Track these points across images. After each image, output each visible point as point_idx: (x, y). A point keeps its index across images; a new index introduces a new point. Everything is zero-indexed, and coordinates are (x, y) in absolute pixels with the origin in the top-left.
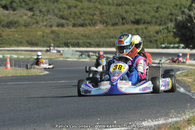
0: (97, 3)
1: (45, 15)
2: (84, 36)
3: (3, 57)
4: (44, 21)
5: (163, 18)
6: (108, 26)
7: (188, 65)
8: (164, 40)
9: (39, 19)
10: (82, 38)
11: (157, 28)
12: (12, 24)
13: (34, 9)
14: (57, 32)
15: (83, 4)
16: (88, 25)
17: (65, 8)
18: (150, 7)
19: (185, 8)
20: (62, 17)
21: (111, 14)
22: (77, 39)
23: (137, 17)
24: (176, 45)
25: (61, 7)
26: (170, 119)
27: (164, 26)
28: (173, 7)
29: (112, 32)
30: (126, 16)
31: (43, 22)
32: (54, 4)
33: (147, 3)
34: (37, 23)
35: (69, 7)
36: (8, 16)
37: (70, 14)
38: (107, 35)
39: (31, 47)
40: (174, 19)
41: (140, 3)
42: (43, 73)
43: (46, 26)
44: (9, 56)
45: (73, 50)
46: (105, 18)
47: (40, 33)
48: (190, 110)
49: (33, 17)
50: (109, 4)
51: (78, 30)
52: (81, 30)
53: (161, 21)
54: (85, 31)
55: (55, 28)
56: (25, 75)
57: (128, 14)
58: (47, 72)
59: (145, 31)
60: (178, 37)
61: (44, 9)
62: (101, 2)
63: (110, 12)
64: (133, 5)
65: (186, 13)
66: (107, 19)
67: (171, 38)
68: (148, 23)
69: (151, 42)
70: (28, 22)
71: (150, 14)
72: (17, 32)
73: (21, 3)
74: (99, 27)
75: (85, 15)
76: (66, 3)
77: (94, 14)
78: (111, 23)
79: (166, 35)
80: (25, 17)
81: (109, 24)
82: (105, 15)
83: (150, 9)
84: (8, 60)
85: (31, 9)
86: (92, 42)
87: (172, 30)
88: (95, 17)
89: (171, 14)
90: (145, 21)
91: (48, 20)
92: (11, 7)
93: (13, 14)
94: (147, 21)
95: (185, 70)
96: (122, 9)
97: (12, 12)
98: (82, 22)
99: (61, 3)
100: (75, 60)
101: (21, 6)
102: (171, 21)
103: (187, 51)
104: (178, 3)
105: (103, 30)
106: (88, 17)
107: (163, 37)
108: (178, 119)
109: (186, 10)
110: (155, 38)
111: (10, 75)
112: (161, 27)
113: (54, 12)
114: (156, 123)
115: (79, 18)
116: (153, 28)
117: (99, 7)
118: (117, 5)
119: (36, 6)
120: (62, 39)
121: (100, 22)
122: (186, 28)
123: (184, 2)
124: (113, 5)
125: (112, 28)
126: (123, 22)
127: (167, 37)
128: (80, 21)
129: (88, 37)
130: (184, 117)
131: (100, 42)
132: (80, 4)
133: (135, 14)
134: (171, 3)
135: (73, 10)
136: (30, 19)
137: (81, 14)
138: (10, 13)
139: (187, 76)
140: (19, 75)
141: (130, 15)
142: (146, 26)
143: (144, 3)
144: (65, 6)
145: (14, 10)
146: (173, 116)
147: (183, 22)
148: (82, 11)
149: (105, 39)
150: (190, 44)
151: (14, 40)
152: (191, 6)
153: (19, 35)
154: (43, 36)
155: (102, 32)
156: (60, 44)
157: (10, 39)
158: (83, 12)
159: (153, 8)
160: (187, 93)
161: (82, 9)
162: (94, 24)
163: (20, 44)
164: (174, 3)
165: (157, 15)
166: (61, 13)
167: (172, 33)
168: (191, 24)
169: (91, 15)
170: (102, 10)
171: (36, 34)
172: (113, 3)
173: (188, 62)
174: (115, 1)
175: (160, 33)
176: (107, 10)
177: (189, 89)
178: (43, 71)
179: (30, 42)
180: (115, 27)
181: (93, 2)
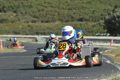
0: (56, 8)
1: (24, 15)
2: (48, 28)
5: (97, 18)
6: (63, 22)
7: (112, 47)
8: (97, 31)
9: (21, 17)
10: (47, 29)
11: (93, 23)
12: (4, 20)
13: (17, 12)
14: (31, 25)
15: (48, 9)
16: (50, 21)
17: (36, 11)
18: (89, 11)
19: (110, 11)
20: (35, 17)
21: (65, 15)
22: (44, 30)
23: (81, 17)
24: (105, 34)
25: (34, 11)
27: (98, 23)
28: (103, 10)
30: (74, 16)
31: (23, 19)
32: (29, 8)
33: (87, 8)
34: (19, 20)
35: (39, 11)
36: (1, 16)
37: (40, 15)
39: (16, 35)
40: (104, 18)
41: (83, 8)
42: (22, 51)
43: (25, 22)
44: (2, 40)
45: (41, 37)
46: (61, 17)
47: (21, 26)
49: (17, 17)
50: (63, 9)
51: (45, 25)
52: (47, 24)
53: (96, 19)
54: (49, 26)
55: (30, 24)
56: (11, 52)
58: (26, 51)
59: (86, 25)
60: (107, 29)
61: (24, 12)
62: (59, 7)
64: (78, 10)
65: (111, 15)
67: (102, 30)
68: (87, 20)
69: (89, 32)
70: (13, 20)
71: (89, 15)
72: (7, 25)
73: (9, 8)
74: (57, 23)
75: (49, 15)
76: (37, 8)
78: (65, 20)
79: (99, 28)
80: (12, 17)
81: (63, 21)
82: (61, 15)
83: (89, 12)
84: (1, 43)
85: (15, 12)
86: (53, 32)
87: (102, 25)
88: (55, 16)
89: (102, 15)
90: (85, 19)
91: (26, 19)
92: (3, 10)
93: (4, 15)
94: (87, 19)
95: (110, 49)
96: (72, 12)
97: (3, 13)
99: (34, 8)
100: (43, 43)
101: (9, 10)
102: (102, 19)
103: (112, 38)
104: (106, 8)
105: (60, 25)
106: (51, 16)
107: (97, 29)
109: (111, 13)
110: (92, 30)
111: (2, 52)
112: (96, 23)
113: (29, 13)
115: (45, 17)
116: (91, 24)
117: (57, 10)
118: (68, 9)
119: (18, 10)
120: (35, 30)
121: (58, 19)
122: (111, 23)
123: (110, 7)
124: (66, 9)
125: (65, 23)
126: (72, 20)
127: (99, 29)
128: (46, 19)
129: (51, 29)
130: (110, 78)
131: (58, 32)
132: (45, 8)
133: (80, 15)
134: (102, 8)
135: (42, 12)
136: (15, 18)
138: (2, 14)
139: (111, 53)
140: (8, 52)
141: (77, 15)
142: (86, 22)
144: (36, 10)
145: (5, 12)
146: (103, 78)
147: (110, 20)
150: (114, 34)
151: (5, 31)
152: (114, 10)
153: (8, 27)
154: (23, 29)
155: (59, 26)
156: (33, 33)
157: (3, 30)
158: (48, 14)
159: (91, 11)
160: (112, 63)
161: (47, 12)
162: (54, 21)
163: (9, 33)
164: (104, 8)
165: (93, 15)
166: (34, 14)
167: (102, 27)
168: (115, 21)
171: (19, 27)
172: (66, 8)
173: (112, 45)
174: (68, 7)
175: (95, 27)
176: (62, 13)
177: (113, 61)
178: (23, 50)
179: (15, 32)
180: (67, 23)
181: (54, 8)
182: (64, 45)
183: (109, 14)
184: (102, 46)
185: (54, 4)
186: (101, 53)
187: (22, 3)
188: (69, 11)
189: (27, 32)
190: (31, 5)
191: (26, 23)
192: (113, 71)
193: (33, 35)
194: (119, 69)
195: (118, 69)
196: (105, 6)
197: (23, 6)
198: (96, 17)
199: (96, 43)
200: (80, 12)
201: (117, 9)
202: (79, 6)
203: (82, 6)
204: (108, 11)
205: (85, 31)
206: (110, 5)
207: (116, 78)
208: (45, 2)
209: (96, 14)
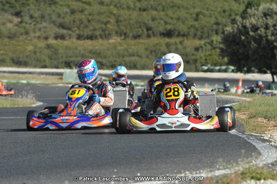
0: (112, 7)
1: (37, 22)
2: (93, 53)
4: (37, 30)
5: (206, 29)
6: (127, 39)
7: (238, 95)
8: (206, 60)
9: (30, 27)
11: (197, 43)
13: (23, 14)
14: (55, 46)
15: (92, 7)
16: (99, 37)
17: (67, 13)
18: (187, 13)
19: (236, 15)
20: (62, 26)
21: (131, 21)
22: (83, 56)
23: (169, 27)
24: (224, 67)
25: (61, 12)
26: (216, 172)
27: (206, 41)
28: (220, 13)
29: (133, 47)
30: (153, 26)
31: (34, 32)
32: (50, 7)
33: (183, 7)
34: (27, 33)
35: (73, 12)
37: (74, 21)
38: (126, 52)
39: (18, 67)
40: (221, 31)
41: (173, 7)
42: (34, 103)
43: (39, 37)
46: (123, 28)
47: (30, 48)
48: (245, 159)
49: (20, 25)
50: (128, 8)
51: (85, 45)
52: (89, 42)
53: (202, 32)
54: (95, 46)
55: (52, 41)
56: (8, 106)
57: (156, 22)
58: (41, 103)
59: (180, 47)
60: (227, 56)
61: (37, 14)
62: (118, 5)
63: (130, 19)
64: (163, 10)
65: (238, 23)
66: (126, 29)
67: (216, 57)
68: (183, 35)
70: (13, 31)
71: (186, 22)
73: (4, 5)
74: (115, 40)
75: (93, 23)
76: (69, 6)
77: (108, 22)
78: (131, 35)
79: (209, 53)
80: (9, 25)
81: (128, 37)
83: (187, 15)
85: (18, 14)
86: (104, 61)
87: (218, 45)
88: (109, 26)
89: (217, 24)
90: (179, 32)
91: (43, 30)
94: (182, 33)
95: (235, 102)
96: (147, 15)
98: (90, 33)
99: (61, 5)
101: (3, 10)
102: (217, 33)
103: (239, 76)
104: (227, 8)
106: (100, 25)
107: (205, 56)
109: (239, 18)
110: (193, 57)
112: (203, 42)
113: (50, 18)
115: (86, 27)
116: (191, 43)
117: (115, 12)
118: (140, 9)
119: (25, 9)
121: (117, 33)
122: (238, 43)
123: (235, 6)
124: (134, 9)
125: (133, 42)
126: (148, 33)
127: (210, 55)
128: (87, 32)
129: (99, 54)
130: (237, 168)
131: (115, 61)
132: (87, 7)
133: (166, 23)
134: (216, 8)
135: (78, 16)
136: (16, 27)
137: (89, 21)
139: (239, 110)
141: (159, 23)
142: (181, 39)
143: (179, 8)
146: (221, 167)
147: (234, 36)
148: (90, 18)
149: (123, 57)
150: (244, 67)
152: (245, 12)
154: (35, 53)
155: (119, 48)
156: (58, 64)
158: (92, 19)
159: (191, 15)
160: (240, 134)
161: (90, 15)
162: (107, 36)
163: (1, 62)
164: (221, 7)
165: (196, 24)
166: (61, 20)
167: (218, 50)
168: (246, 37)
169: (102, 23)
170: (120, 16)
171: (25, 50)
172: (135, 7)
174: (138, 5)
175: (200, 50)
176: (126, 17)
177: (242, 129)
178: (35, 101)
179: (16, 60)
180: (138, 40)
181: (107, 5)
182: (176, 89)
183: (234, 22)
184: (217, 94)
188: (141, 13)
189: (44, 61)
191: (42, 40)
192: (243, 151)
193: (57, 68)
194: (257, 147)
196: (225, 3)
198: (203, 29)
199: (205, 87)
201: (251, 9)
202: (164, 3)
203: (172, 2)
204: (230, 15)
207: (249, 168)
209: (204, 21)
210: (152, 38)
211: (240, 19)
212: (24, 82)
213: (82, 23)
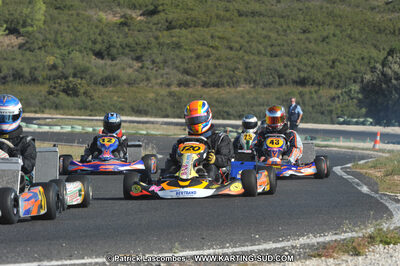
0: (242, 52)
1: (160, 68)
2: (220, 101)
3: (94, 130)
4: (159, 76)
5: (343, 78)
6: (257, 87)
7: (377, 151)
8: (342, 111)
9: (151, 73)
10: (216, 104)
11: (333, 92)
12: (110, 80)
13: (144, 58)
14: (177, 93)
15: (219, 52)
16: (225, 84)
17: (191, 58)
18: (322, 60)
19: (377, 62)
20: (186, 72)
21: (262, 68)
23: (302, 75)
24: (362, 120)
25: (185, 57)
27: (344, 90)
28: (358, 59)
29: (263, 96)
30: (285, 73)
31: (156, 78)
32: (174, 51)
33: (318, 53)
34: (148, 79)
35: (198, 57)
36: (103, 68)
37: (199, 67)
38: (255, 102)
39: (138, 116)
40: (360, 79)
41: (307, 52)
43: (161, 84)
46: (252, 75)
47: (151, 95)
49: (141, 70)
50: (259, 53)
51: (211, 92)
52: (216, 90)
53: (340, 81)
54: (221, 94)
55: (174, 89)
57: (289, 69)
58: (161, 156)
59: (315, 96)
60: (366, 107)
61: (159, 59)
62: (248, 50)
63: (260, 65)
64: (297, 56)
65: (378, 71)
66: (256, 76)
67: (353, 109)
68: (319, 84)
69: (322, 113)
70: (133, 77)
71: (322, 70)
72: (117, 92)
73: (124, 48)
74: (243, 88)
75: (221, 69)
76: (193, 51)
77: (236, 69)
78: (261, 82)
81: (258, 85)
82: (253, 70)
83: (323, 62)
85: (138, 59)
86: (231, 111)
87: (356, 96)
88: (237, 72)
89: (356, 72)
90: (314, 81)
91: (165, 76)
92: (108, 55)
93: (111, 65)
94: (317, 81)
95: (372, 158)
96: (279, 61)
97: (109, 62)
98: (216, 80)
99: (186, 50)
101: (123, 53)
102: (355, 82)
103: (378, 129)
104: (366, 54)
106: (227, 72)
107: (341, 107)
108: (354, 234)
110: (329, 108)
112: (339, 91)
113: (174, 63)
114: (321, 240)
115: (213, 73)
116: (327, 93)
118: (271, 55)
119: (146, 53)
121: (245, 80)
122: (377, 93)
124: (265, 55)
125: (263, 90)
126: (280, 81)
127: (347, 106)
128: (213, 79)
129: (226, 102)
131: (244, 111)
132: (214, 51)
133: (299, 70)
134: (354, 55)
135: (204, 61)
136: (136, 73)
138: (106, 64)
139: (374, 167)
141: (292, 71)
142: (317, 88)
143: (313, 54)
144: (191, 54)
145: (113, 59)
147: (374, 85)
148: (217, 63)
149: (252, 106)
150: (383, 119)
151: (111, 105)
152: (385, 59)
153: (119, 97)
154: (156, 101)
155: (248, 97)
157: (106, 103)
159: (327, 62)
160: (373, 194)
161: (217, 60)
162: (235, 84)
164: (360, 54)
165: (332, 72)
166: (186, 66)
167: (356, 101)
168: (388, 86)
169: (230, 69)
170: (249, 62)
171: (146, 97)
172: (266, 52)
173: (378, 146)
174: (269, 50)
175: (337, 100)
176: (255, 63)
177: (375, 188)
179: (136, 108)
180: (268, 89)
181: (237, 50)
183: (373, 70)
184: (353, 148)
185: (237, 42)
186: (349, 168)
187: (157, 38)
188: (273, 59)
189: (166, 109)
190: (179, 42)
191: (164, 87)
194: (390, 208)
195: (387, 208)
196: (364, 50)
197: (159, 44)
198: (340, 77)
199: (339, 141)
200: (300, 62)
201: (392, 56)
202: (298, 49)
203: (307, 48)
204: (369, 63)
205: (311, 109)
206: (375, 46)
208: (212, 37)
209: (340, 68)
210: (284, 86)
211: (381, 67)
212: (144, 132)
213: (208, 69)
